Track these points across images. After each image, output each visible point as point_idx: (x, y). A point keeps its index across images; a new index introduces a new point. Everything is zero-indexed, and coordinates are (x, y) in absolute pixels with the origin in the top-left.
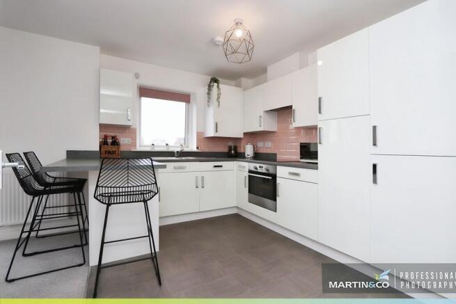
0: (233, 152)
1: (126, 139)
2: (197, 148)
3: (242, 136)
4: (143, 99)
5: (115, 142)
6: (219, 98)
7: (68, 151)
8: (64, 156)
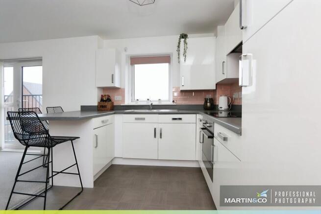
0: (208, 104)
1: (118, 97)
2: (173, 101)
3: (214, 88)
4: (136, 65)
5: (109, 100)
6: (185, 52)
7: (81, 106)
8: (80, 109)
